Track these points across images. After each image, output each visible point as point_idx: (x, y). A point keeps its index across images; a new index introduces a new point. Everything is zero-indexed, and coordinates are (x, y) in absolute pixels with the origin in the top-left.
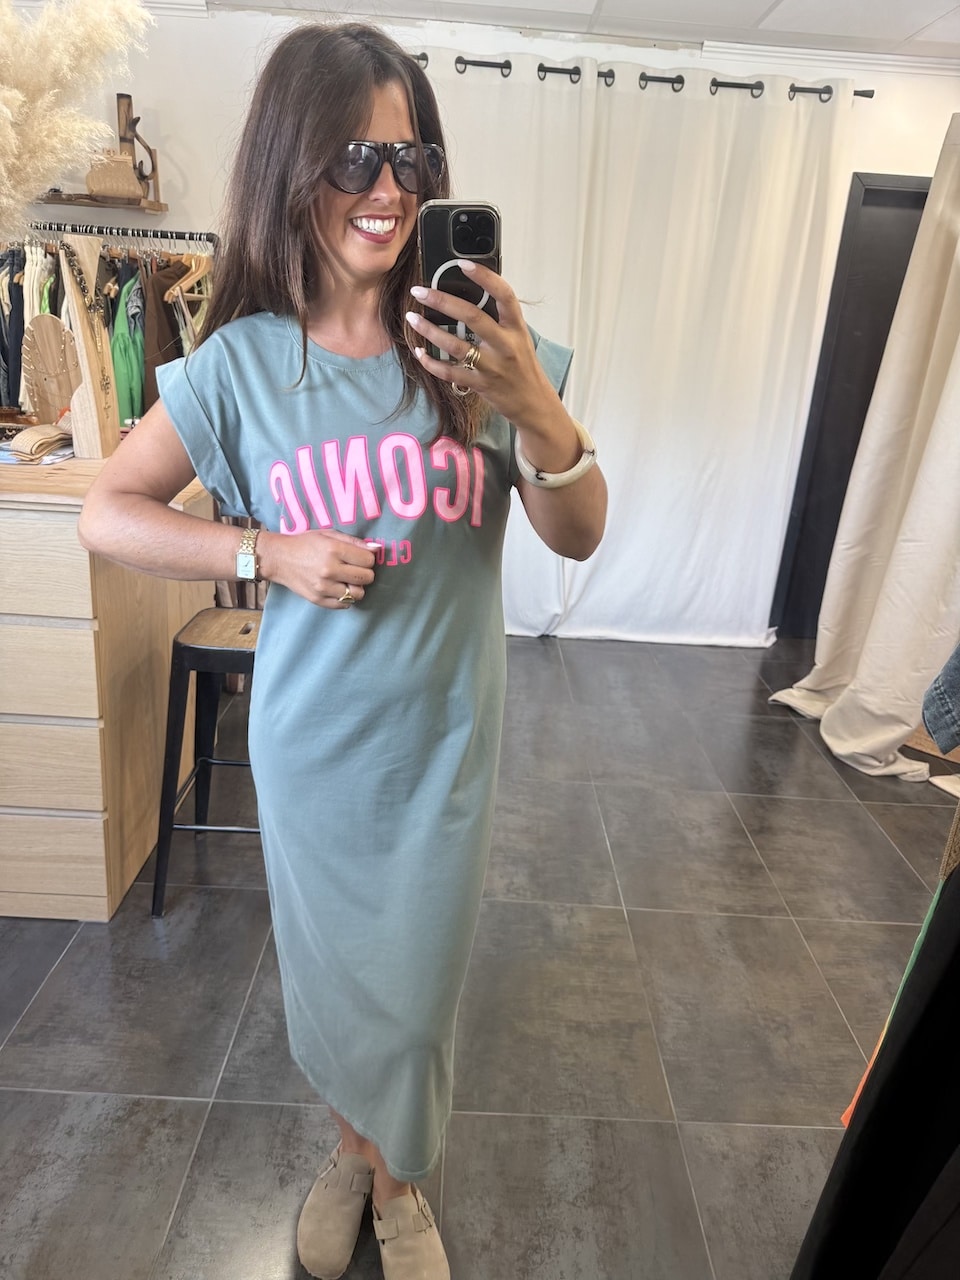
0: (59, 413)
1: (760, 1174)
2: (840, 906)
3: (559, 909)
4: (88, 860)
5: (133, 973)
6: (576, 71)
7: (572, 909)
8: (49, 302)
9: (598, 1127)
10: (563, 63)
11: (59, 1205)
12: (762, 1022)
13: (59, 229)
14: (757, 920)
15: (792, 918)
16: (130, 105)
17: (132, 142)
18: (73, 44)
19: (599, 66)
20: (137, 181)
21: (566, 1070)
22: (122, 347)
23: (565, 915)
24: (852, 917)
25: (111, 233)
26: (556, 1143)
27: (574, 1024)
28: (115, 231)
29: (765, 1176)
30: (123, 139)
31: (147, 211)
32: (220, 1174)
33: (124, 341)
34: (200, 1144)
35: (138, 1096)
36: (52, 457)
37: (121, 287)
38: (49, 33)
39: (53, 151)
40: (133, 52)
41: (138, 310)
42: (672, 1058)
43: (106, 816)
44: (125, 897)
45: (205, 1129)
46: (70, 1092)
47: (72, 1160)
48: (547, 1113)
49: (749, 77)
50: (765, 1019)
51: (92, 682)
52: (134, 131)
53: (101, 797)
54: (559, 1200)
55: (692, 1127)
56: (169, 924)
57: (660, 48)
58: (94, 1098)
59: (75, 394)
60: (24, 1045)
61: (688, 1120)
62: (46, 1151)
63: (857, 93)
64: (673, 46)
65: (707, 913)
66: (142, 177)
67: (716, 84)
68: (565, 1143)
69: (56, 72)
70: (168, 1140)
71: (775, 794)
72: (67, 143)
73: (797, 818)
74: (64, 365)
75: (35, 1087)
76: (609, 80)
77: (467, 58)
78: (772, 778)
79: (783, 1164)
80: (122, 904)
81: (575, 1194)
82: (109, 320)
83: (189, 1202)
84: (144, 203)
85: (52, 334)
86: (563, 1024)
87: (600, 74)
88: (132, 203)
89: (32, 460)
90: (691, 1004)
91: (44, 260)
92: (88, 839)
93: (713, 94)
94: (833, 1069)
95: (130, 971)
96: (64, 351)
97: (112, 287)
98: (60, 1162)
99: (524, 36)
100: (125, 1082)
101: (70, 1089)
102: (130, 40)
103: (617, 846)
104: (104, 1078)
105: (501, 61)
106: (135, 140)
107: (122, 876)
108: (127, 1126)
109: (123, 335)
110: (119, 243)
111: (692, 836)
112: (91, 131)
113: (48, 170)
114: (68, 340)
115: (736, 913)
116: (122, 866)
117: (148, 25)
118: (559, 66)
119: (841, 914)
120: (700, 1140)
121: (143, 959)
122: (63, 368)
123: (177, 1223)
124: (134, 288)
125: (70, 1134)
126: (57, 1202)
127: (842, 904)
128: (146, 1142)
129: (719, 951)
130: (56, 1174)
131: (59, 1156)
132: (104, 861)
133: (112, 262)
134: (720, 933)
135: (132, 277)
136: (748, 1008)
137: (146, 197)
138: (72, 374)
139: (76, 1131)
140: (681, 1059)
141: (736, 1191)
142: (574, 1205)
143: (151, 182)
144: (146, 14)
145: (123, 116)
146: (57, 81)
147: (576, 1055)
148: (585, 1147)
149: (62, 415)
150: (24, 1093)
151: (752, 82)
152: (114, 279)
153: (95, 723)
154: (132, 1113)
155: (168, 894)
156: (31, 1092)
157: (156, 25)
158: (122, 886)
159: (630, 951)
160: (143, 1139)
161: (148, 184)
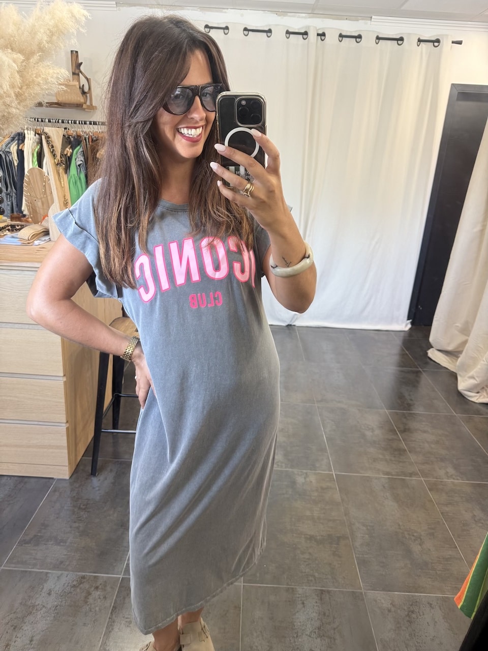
0: (42, 218)
1: (408, 621)
2: (447, 473)
3: (300, 473)
4: (58, 447)
5: (81, 506)
6: (306, 33)
7: (306, 473)
8: (37, 159)
9: (322, 593)
10: (298, 29)
11: (44, 632)
12: (407, 536)
13: (42, 121)
14: (404, 480)
15: (423, 479)
16: (77, 56)
17: (78, 75)
18: (49, 29)
19: (317, 30)
20: (81, 95)
21: (305, 561)
22: (74, 181)
23: (303, 476)
24: (454, 479)
25: (68, 123)
26: (300, 602)
27: (308, 537)
28: (70, 122)
29: (410, 622)
30: (74, 74)
31: (86, 110)
32: (126, 617)
33: (75, 178)
34: (115, 600)
35: (84, 574)
36: (38, 241)
37: (73, 151)
38: (36, 24)
39: (39, 84)
40: (78, 32)
41: (81, 162)
42: (360, 556)
43: (68, 425)
44: (77, 466)
45: (118, 592)
46: (49, 571)
47: (50, 609)
48: (295, 586)
49: (396, 35)
50: (409, 534)
51: (59, 358)
52: (79, 69)
53: (65, 416)
54: (302, 634)
55: (372, 594)
56: (99, 480)
57: (350, 20)
58: (62, 574)
59: (50, 209)
60: (26, 545)
61: (369, 590)
62: (37, 604)
63: (453, 42)
64: (356, 19)
65: (377, 476)
66: (84, 93)
67: (378, 38)
68: (305, 602)
69: (40, 43)
70: (99, 598)
71: (412, 411)
72: (46, 80)
73: (424, 423)
74: (45, 193)
75: (32, 568)
76: (323, 38)
77: (249, 28)
78: (410, 402)
79: (420, 615)
80: (75, 470)
81: (311, 629)
82: (67, 169)
83: (110, 632)
84: (84, 106)
85: (38, 177)
86: (303, 536)
87: (318, 35)
88: (79, 106)
89: (29, 243)
90: (370, 526)
91: (35, 137)
92: (58, 437)
93: (377, 44)
94: (446, 562)
95: (80, 506)
96: (45, 186)
97: (68, 151)
98: (44, 609)
99: (279, 15)
100: (77, 566)
101: (50, 569)
102: (77, 26)
103: (329, 439)
104: (67, 563)
105: (267, 29)
106: (80, 74)
107: (76, 455)
108: (78, 590)
109: (74, 175)
110: (72, 128)
111: (369, 434)
112: (58, 73)
113: (36, 94)
114: (47, 180)
115: (392, 475)
116: (76, 450)
117: (86, 18)
118: (297, 31)
119: (447, 476)
120: (376, 601)
121: (87, 499)
122: (44, 194)
123: (104, 644)
124: (80, 151)
125: (49, 594)
126: (43, 631)
127: (448, 471)
128: (88, 599)
129: (384, 497)
130: (42, 616)
131: (44, 606)
132: (67, 448)
133: (69, 138)
134: (384, 487)
135: (79, 145)
136: (400, 529)
137: (85, 103)
138: (49, 198)
139: (52, 592)
140: (365, 556)
141: (395, 630)
142: (310, 637)
143: (88, 95)
144: (86, 13)
145: (74, 62)
146: (41, 49)
147: (310, 554)
148: (316, 604)
149: (44, 219)
150: (26, 571)
151: (398, 37)
152: (69, 146)
153: (61, 379)
154: (81, 583)
155: (99, 463)
156: (30, 572)
157: (91, 18)
158: (76, 459)
159: (337, 496)
160: (86, 597)
161: (87, 96)
